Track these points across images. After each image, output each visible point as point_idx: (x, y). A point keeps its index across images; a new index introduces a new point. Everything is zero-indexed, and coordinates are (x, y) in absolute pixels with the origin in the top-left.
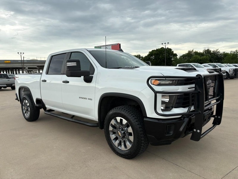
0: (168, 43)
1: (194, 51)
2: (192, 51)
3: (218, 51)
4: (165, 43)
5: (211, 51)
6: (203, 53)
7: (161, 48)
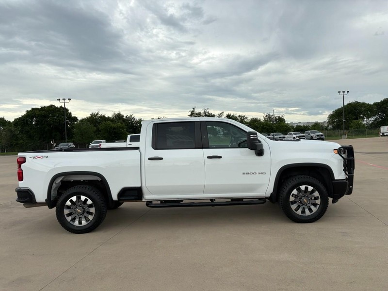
0: (69, 99)
1: (100, 114)
2: (97, 114)
3: (133, 117)
4: (64, 99)
5: (123, 116)
6: (113, 118)
7: (49, 106)
